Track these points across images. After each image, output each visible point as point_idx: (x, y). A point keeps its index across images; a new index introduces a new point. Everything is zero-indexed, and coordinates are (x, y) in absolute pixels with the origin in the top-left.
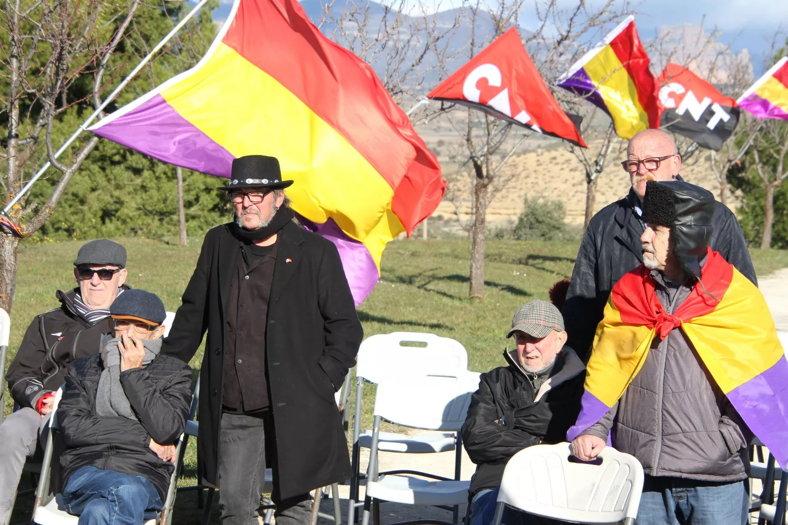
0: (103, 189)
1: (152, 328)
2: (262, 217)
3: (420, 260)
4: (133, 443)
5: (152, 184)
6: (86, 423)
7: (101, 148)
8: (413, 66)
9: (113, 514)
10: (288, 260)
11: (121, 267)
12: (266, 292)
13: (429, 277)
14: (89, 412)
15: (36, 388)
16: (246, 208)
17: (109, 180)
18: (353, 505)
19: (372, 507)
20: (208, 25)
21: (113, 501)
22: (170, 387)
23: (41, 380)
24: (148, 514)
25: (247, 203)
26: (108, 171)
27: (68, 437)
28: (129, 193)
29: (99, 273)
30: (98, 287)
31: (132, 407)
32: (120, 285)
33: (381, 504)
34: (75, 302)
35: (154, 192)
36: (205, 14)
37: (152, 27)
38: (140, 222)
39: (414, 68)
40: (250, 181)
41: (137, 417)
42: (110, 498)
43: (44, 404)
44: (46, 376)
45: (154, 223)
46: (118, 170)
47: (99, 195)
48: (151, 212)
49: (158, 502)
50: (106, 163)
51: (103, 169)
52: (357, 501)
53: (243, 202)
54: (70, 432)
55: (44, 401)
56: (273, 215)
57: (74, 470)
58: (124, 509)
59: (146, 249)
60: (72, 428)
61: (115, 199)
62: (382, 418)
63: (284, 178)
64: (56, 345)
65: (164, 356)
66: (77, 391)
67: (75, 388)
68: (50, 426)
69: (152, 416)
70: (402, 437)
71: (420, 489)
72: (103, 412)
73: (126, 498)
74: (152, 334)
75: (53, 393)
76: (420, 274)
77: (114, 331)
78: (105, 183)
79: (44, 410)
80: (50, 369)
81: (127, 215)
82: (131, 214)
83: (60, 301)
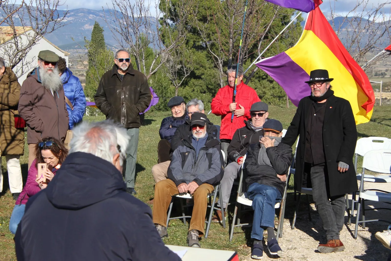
0: (259, 88)
1: (278, 133)
2: (321, 92)
3: (378, 113)
4: (271, 175)
5: (277, 86)
6: (254, 167)
7: (259, 73)
8: (379, 37)
9: (264, 200)
10: (331, 107)
11: (266, 111)
12: (322, 119)
13: (382, 119)
14: (256, 163)
15: (237, 155)
16: (315, 89)
17: (261, 85)
18: (353, 201)
19: (361, 202)
20: (299, 28)
21: (264, 195)
22: (284, 154)
23: (239, 152)
24: (277, 201)
25: (315, 87)
26: (261, 82)
27: (248, 172)
28: (268, 90)
29: (258, 114)
30: (258, 120)
31: (271, 162)
32: (266, 118)
33: (365, 202)
34: (250, 124)
35: (277, 89)
36: (298, 23)
37: (278, 29)
38: (272, 100)
39: (380, 38)
40: (317, 79)
41: (272, 165)
42: (263, 194)
43: (240, 160)
44: (241, 151)
45: (277, 100)
46: (265, 81)
47: (258, 90)
48: (276, 97)
49: (280, 197)
50: (260, 79)
51: (259, 81)
52: (355, 200)
53: (314, 87)
54: (249, 170)
55: (240, 159)
56: (326, 91)
57: (251, 184)
58: (269, 198)
59: (274, 109)
60: (249, 169)
61: (263, 92)
62: (365, 169)
63: (330, 77)
64: (244, 140)
65: (282, 144)
66: (251, 156)
67: (251, 155)
68: (242, 168)
69: (277, 165)
70: (373, 177)
71: (381, 196)
72: (260, 163)
73: (269, 195)
74: (278, 135)
75: (243, 157)
76: (379, 118)
77: (264, 134)
78: (260, 86)
79: (239, 163)
80: (242, 148)
81: (267, 98)
82: (268, 97)
83: (245, 124)
